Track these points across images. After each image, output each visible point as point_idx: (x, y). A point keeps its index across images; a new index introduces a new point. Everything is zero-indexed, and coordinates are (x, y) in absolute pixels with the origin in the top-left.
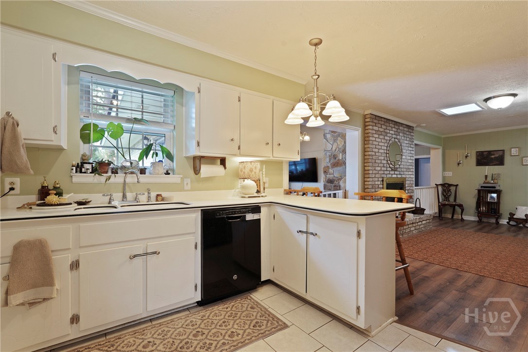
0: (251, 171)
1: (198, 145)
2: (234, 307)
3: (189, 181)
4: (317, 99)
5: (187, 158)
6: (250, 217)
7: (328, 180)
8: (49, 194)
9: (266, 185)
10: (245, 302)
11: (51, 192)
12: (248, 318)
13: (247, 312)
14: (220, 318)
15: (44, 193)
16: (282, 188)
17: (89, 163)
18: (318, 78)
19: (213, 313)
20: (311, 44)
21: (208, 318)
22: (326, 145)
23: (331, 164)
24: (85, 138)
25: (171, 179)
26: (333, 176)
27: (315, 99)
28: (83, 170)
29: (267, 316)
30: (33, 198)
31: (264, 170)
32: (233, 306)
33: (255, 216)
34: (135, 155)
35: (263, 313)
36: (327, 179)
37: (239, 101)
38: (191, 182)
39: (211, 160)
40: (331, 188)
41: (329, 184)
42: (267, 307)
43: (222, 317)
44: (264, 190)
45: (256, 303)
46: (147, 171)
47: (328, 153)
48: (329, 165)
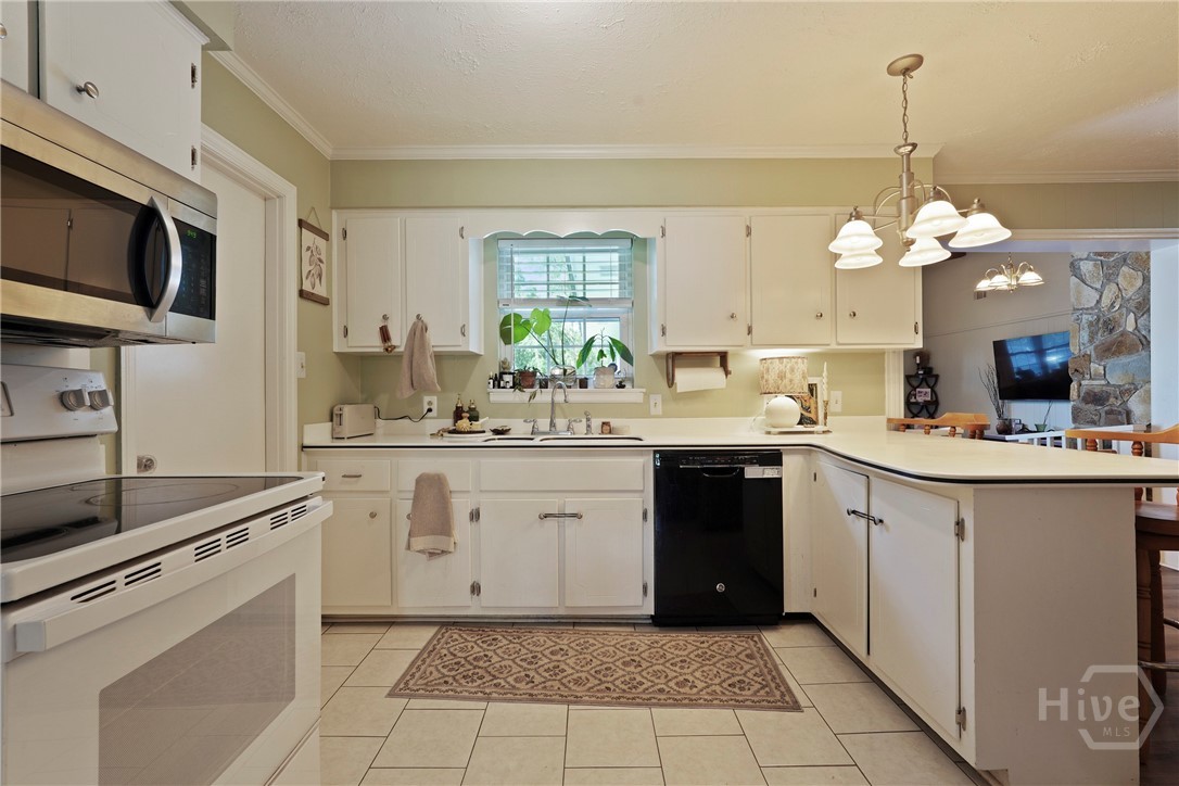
0: (782, 376)
1: (664, 333)
2: (715, 645)
3: (658, 398)
4: (907, 203)
5: (656, 356)
6: (753, 472)
7: (1087, 393)
8: (461, 418)
9: (833, 408)
10: (744, 644)
11: (464, 415)
12: (729, 670)
13: (734, 660)
14: (680, 653)
15: (458, 414)
16: (884, 414)
17: (510, 373)
18: (911, 151)
19: (673, 643)
20: (891, 71)
21: (661, 647)
22: (1079, 293)
23: (1096, 348)
24: (506, 336)
25: (631, 395)
26: (1103, 382)
27: (904, 201)
28: (502, 384)
29: (769, 677)
30: (448, 423)
31: (825, 374)
32: (716, 642)
33: (766, 471)
34: (571, 359)
35: (766, 670)
36: (1083, 390)
37: (749, 234)
38: (663, 401)
39: (700, 359)
40: (1096, 418)
41: (1091, 407)
42: (778, 662)
43: (686, 653)
44: (826, 417)
45: (762, 651)
46: (590, 382)
47: (1085, 318)
48: (1090, 350)
